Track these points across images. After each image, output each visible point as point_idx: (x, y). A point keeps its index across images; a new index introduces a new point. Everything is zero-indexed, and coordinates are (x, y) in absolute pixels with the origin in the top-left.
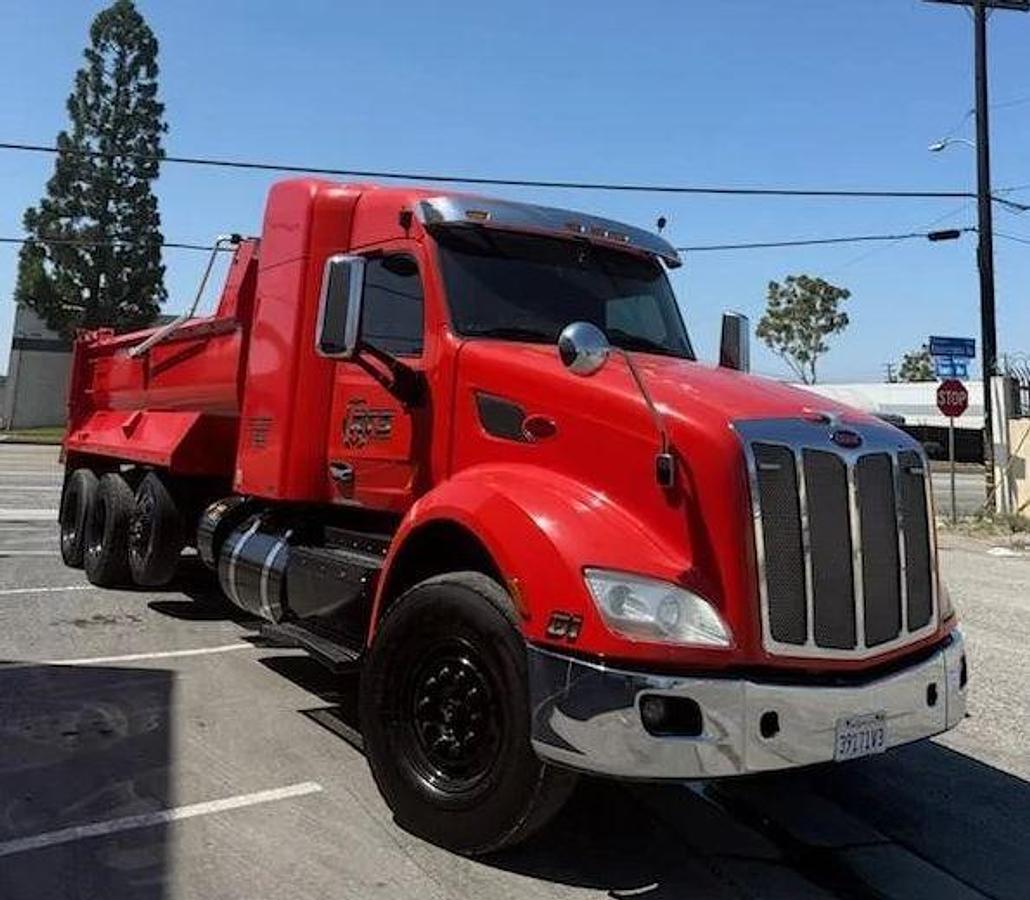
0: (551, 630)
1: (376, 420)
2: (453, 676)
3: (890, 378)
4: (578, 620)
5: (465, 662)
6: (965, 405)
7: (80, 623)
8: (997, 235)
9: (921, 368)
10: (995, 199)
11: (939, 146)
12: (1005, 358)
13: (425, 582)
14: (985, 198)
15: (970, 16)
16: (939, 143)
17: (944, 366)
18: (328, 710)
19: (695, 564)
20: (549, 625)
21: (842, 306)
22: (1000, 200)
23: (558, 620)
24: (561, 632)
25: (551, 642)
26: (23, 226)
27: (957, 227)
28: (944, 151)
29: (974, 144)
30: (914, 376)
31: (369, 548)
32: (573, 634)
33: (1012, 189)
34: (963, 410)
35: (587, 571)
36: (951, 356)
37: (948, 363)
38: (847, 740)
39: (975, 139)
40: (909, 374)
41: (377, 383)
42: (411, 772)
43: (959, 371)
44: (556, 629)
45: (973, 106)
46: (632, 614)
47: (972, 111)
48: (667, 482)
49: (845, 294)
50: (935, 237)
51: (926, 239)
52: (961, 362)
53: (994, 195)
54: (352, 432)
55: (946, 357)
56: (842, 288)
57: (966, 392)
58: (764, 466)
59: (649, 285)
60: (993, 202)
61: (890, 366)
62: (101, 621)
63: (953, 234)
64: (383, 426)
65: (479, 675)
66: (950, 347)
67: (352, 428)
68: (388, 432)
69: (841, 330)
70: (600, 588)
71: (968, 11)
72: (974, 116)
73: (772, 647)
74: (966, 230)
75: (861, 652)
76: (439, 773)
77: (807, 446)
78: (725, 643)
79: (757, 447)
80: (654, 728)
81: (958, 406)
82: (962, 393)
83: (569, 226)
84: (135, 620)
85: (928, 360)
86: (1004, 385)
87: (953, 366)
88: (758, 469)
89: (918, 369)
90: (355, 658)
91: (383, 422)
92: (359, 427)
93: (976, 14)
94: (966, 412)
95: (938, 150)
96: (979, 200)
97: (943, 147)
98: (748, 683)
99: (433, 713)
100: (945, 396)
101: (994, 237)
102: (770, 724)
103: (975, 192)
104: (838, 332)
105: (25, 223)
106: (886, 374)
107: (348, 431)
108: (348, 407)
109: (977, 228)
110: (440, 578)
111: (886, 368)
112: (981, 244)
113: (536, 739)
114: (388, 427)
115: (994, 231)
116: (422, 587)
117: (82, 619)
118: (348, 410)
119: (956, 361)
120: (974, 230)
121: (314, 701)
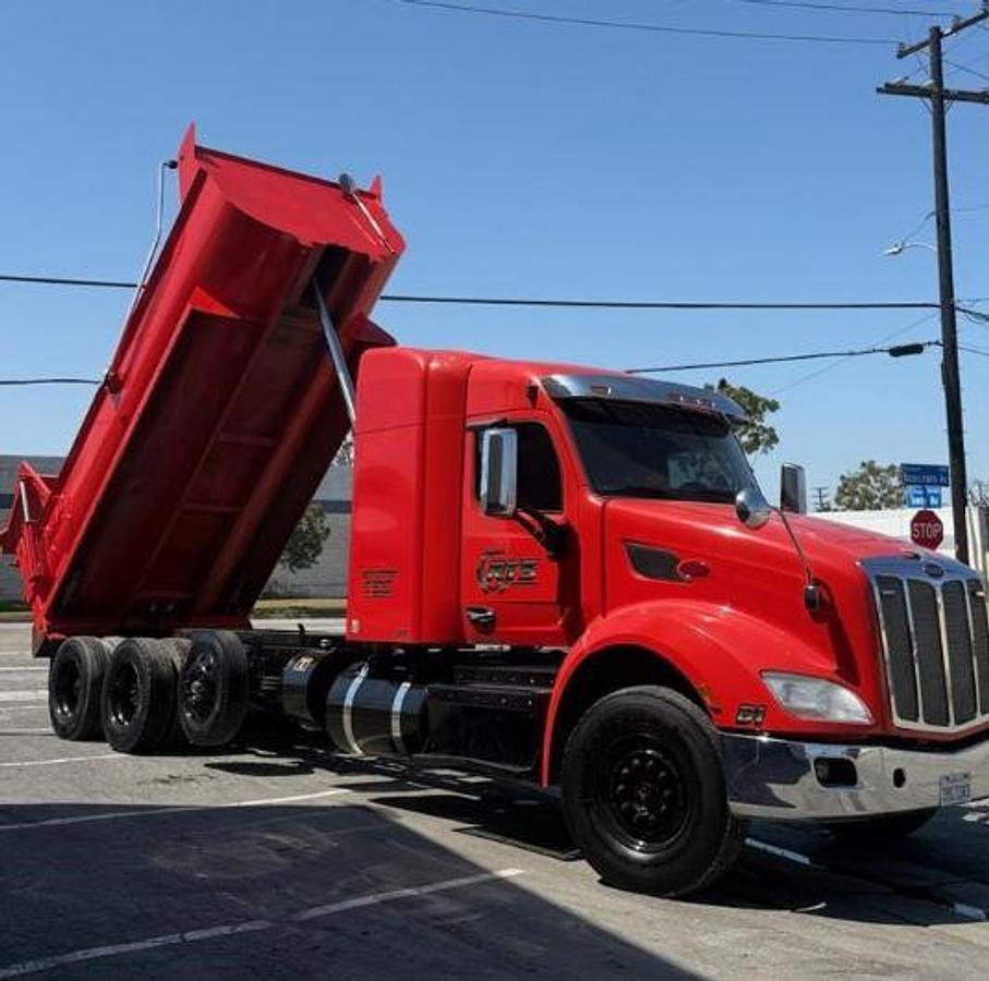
0: (740, 718)
1: (518, 568)
2: (644, 766)
3: (822, 504)
4: (762, 709)
6: (940, 537)
8: (961, 349)
9: (861, 492)
10: (959, 309)
11: (896, 250)
12: (980, 486)
13: (612, 694)
14: (948, 310)
15: (928, 108)
16: (896, 246)
17: (916, 496)
19: (839, 664)
20: (737, 715)
21: (769, 420)
22: (964, 311)
23: (744, 711)
24: (749, 718)
25: (742, 726)
27: (921, 342)
28: (901, 255)
29: (935, 249)
30: (852, 501)
31: (513, 679)
32: (759, 719)
33: (978, 300)
34: (938, 543)
35: (764, 674)
36: (923, 484)
37: (920, 492)
38: (948, 791)
39: (936, 242)
40: (846, 499)
41: (531, 537)
43: (933, 501)
44: (745, 716)
45: (933, 209)
46: (797, 703)
47: (933, 213)
48: (814, 607)
49: (774, 407)
50: (897, 352)
51: (887, 355)
52: (935, 491)
53: (958, 305)
54: (489, 580)
55: (920, 487)
56: (770, 399)
57: (940, 522)
58: (885, 592)
59: (722, 441)
60: (957, 313)
61: (820, 490)
63: (916, 349)
64: (527, 573)
65: (667, 762)
66: (919, 475)
67: (490, 575)
68: (533, 578)
69: (769, 450)
70: (775, 685)
71: (926, 105)
72: (934, 218)
73: (898, 722)
74: (929, 343)
75: (952, 729)
77: (911, 577)
78: (866, 721)
79: (879, 578)
80: (826, 781)
81: (934, 540)
82: (936, 525)
83: (671, 395)
85: (868, 482)
86: (980, 514)
87: (926, 496)
88: (881, 595)
89: (857, 493)
91: (527, 570)
92: (497, 575)
93: (935, 107)
94: (942, 544)
95: (894, 253)
96: (943, 310)
97: (900, 251)
98: (884, 749)
99: (630, 795)
100: (920, 529)
101: (960, 353)
102: (899, 777)
103: (938, 303)
104: (765, 452)
106: (818, 500)
107: (484, 579)
108: (483, 558)
109: (941, 342)
110: (624, 691)
111: (817, 493)
112: (945, 359)
113: (732, 800)
114: (533, 574)
115: (959, 345)
116: (609, 699)
118: (483, 562)
119: (929, 491)
120: (937, 343)
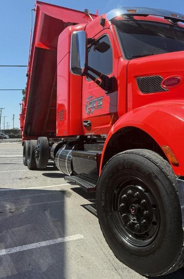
1: (97, 102)
2: (134, 194)
5: (140, 188)
7: (21, 179)
18: (91, 205)
26: (22, 94)
42: (118, 235)
62: (27, 178)
64: (99, 103)
65: (146, 193)
67: (89, 107)
76: (130, 236)
84: (36, 178)
90: (95, 187)
105: (22, 93)
114: (101, 103)
117: (22, 178)
118: (87, 102)
121: (86, 202)
